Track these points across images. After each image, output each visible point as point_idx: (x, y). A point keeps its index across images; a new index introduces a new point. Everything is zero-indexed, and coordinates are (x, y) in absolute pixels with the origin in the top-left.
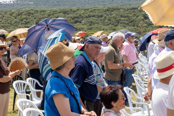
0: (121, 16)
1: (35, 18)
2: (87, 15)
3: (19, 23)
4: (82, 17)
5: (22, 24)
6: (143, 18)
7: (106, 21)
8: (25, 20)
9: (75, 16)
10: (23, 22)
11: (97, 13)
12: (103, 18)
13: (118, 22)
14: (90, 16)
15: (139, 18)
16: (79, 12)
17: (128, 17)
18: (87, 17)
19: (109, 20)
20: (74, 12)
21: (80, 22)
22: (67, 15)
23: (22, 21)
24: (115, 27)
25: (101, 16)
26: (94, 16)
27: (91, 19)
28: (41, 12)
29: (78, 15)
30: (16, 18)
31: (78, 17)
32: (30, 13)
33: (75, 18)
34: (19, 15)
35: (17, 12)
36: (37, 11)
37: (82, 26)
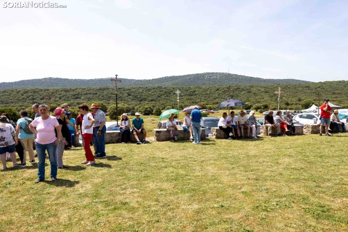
0: (111, 94)
1: (40, 95)
2: (84, 93)
3: (26, 99)
4: (81, 95)
5: (29, 100)
6: (127, 95)
7: (100, 97)
8: (32, 97)
9: (75, 93)
10: (30, 98)
11: (92, 91)
12: (98, 95)
13: (110, 97)
14: (86, 94)
15: (125, 95)
16: (77, 91)
18: (84, 94)
19: (103, 96)
20: (74, 90)
21: (80, 98)
22: (68, 94)
23: (28, 97)
24: (108, 102)
25: (96, 94)
26: (90, 94)
27: (89, 96)
28: (45, 90)
29: (77, 93)
30: (22, 95)
31: (77, 95)
32: (35, 91)
33: (75, 95)
34: (25, 93)
35: (23, 91)
36: (42, 90)
37: (83, 101)
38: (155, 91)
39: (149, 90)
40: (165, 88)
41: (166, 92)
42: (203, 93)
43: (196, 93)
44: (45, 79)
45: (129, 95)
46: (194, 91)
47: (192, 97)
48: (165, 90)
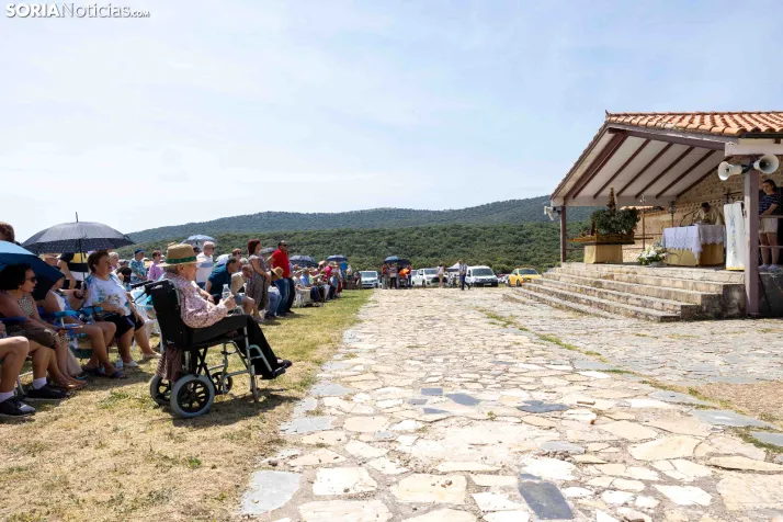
0: (357, 243)
2: (308, 241)
4: (301, 245)
6: (386, 244)
11: (321, 238)
12: (331, 245)
14: (312, 243)
15: (382, 244)
16: (297, 238)
17: (365, 243)
18: (308, 244)
19: (340, 248)
20: (290, 236)
25: (328, 243)
26: (318, 243)
27: (314, 247)
29: (295, 242)
31: (295, 245)
38: (445, 235)
39: (433, 233)
40: (467, 228)
41: (465, 237)
42: (548, 238)
43: (533, 237)
44: (260, 214)
45: (390, 244)
46: (529, 234)
47: (520, 247)
48: (464, 233)
